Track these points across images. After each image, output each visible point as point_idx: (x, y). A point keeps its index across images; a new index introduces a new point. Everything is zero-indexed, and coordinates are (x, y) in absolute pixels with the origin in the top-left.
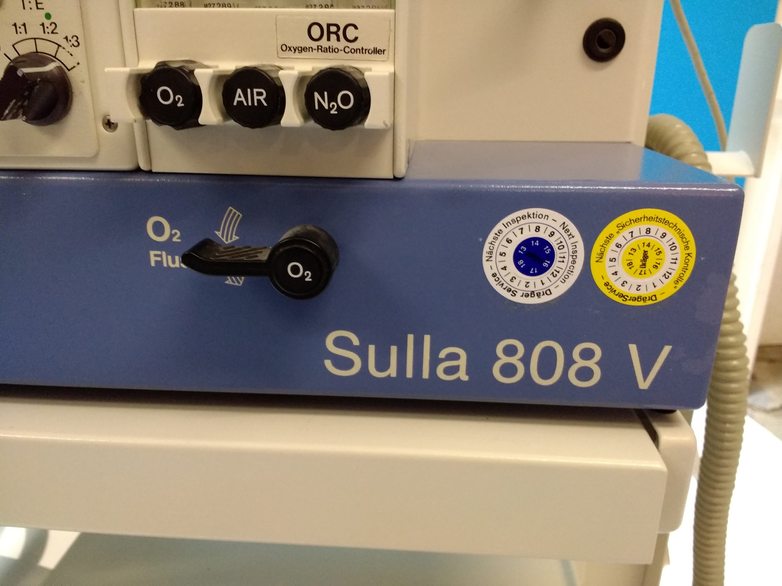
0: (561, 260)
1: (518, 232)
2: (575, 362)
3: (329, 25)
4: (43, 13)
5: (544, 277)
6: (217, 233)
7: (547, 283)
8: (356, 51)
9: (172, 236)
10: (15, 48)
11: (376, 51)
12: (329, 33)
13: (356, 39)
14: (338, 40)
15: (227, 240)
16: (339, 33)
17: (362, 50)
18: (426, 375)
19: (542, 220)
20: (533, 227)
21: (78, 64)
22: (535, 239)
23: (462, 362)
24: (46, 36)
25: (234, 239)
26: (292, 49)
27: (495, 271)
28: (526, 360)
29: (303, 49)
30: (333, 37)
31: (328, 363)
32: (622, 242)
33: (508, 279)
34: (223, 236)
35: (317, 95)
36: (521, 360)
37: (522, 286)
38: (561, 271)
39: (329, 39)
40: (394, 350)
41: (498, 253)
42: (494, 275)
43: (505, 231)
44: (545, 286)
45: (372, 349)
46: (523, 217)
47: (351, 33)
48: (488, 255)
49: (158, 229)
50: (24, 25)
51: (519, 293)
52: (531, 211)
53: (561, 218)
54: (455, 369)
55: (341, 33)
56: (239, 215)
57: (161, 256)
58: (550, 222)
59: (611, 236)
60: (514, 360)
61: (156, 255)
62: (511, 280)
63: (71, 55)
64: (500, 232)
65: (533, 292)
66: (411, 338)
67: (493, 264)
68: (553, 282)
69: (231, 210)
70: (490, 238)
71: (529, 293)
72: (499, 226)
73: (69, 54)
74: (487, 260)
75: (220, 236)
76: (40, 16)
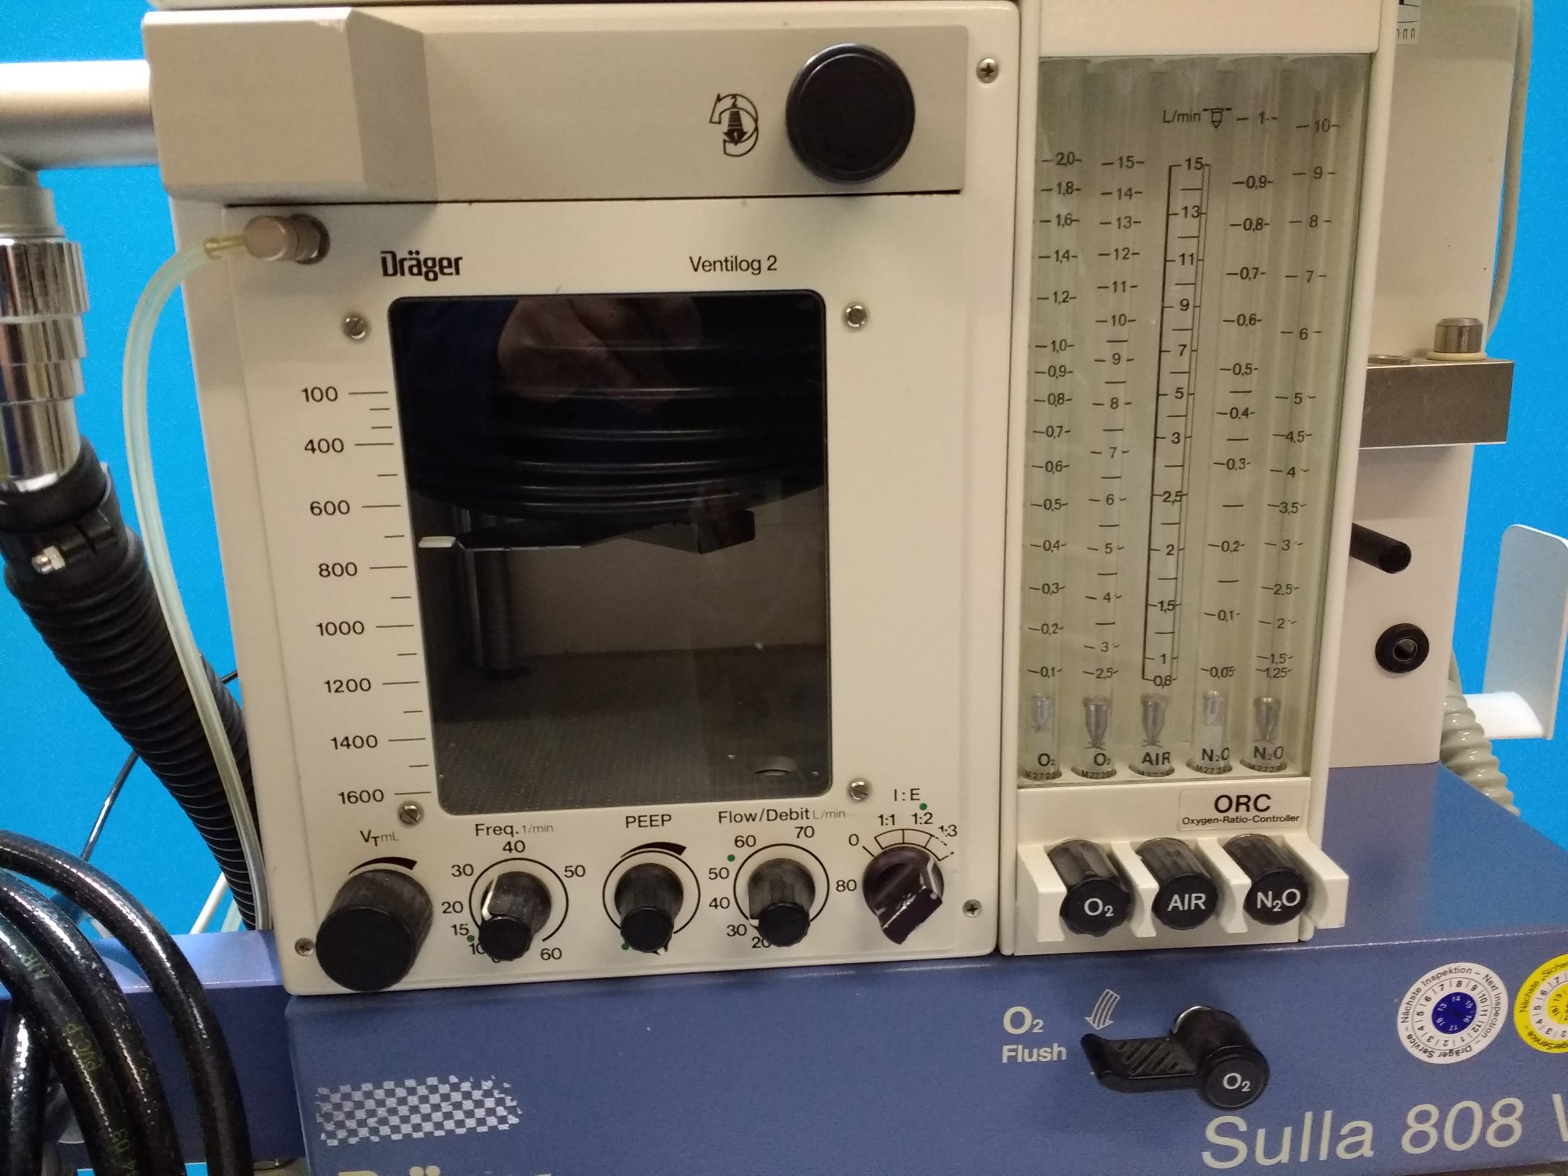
0: (1483, 1013)
1: (1437, 988)
2: (1494, 1121)
3: (1239, 797)
4: (917, 804)
5: (1464, 1033)
6: (1087, 1018)
7: (1468, 1039)
8: (1266, 819)
9: (1033, 1026)
10: (877, 841)
11: (1289, 818)
12: (1238, 804)
13: (1268, 808)
14: (1248, 810)
15: (1098, 1027)
16: (1249, 804)
17: (1274, 819)
18: (1323, 1155)
19: (1465, 975)
20: (1455, 982)
21: (952, 853)
22: (1456, 994)
23: (1367, 1137)
24: (918, 827)
25: (1106, 1024)
26: (1195, 821)
27: (1410, 1032)
28: (1440, 1126)
29: (1209, 821)
30: (1243, 808)
31: (1207, 1157)
32: (1546, 988)
33: (1424, 1039)
34: (1094, 1022)
35: (1260, 895)
36: (1435, 1126)
37: (1440, 1046)
38: (1483, 1025)
39: (1237, 810)
40: (1288, 1131)
41: (1416, 1013)
42: (1410, 1037)
43: (1424, 989)
44: (1465, 1042)
45: (1261, 1134)
46: (1444, 973)
47: (1262, 803)
48: (1403, 1016)
49: (1018, 1020)
50: (893, 816)
51: (1437, 1053)
52: (1453, 966)
53: (1484, 971)
54: (1359, 1145)
55: (1251, 804)
56: (1116, 997)
57: (1015, 1050)
58: (1472, 976)
59: (1536, 984)
60: (1427, 1127)
61: (1010, 1050)
62: (1429, 1040)
63: (945, 844)
64: (1419, 990)
65: (1452, 1050)
66: (1309, 1116)
67: (1408, 1024)
68: (1474, 1037)
69: (1108, 993)
70: (1407, 998)
71: (1448, 1052)
72: (1418, 985)
73: (942, 844)
74: (1403, 1022)
75: (1091, 1022)
76: (915, 807)
